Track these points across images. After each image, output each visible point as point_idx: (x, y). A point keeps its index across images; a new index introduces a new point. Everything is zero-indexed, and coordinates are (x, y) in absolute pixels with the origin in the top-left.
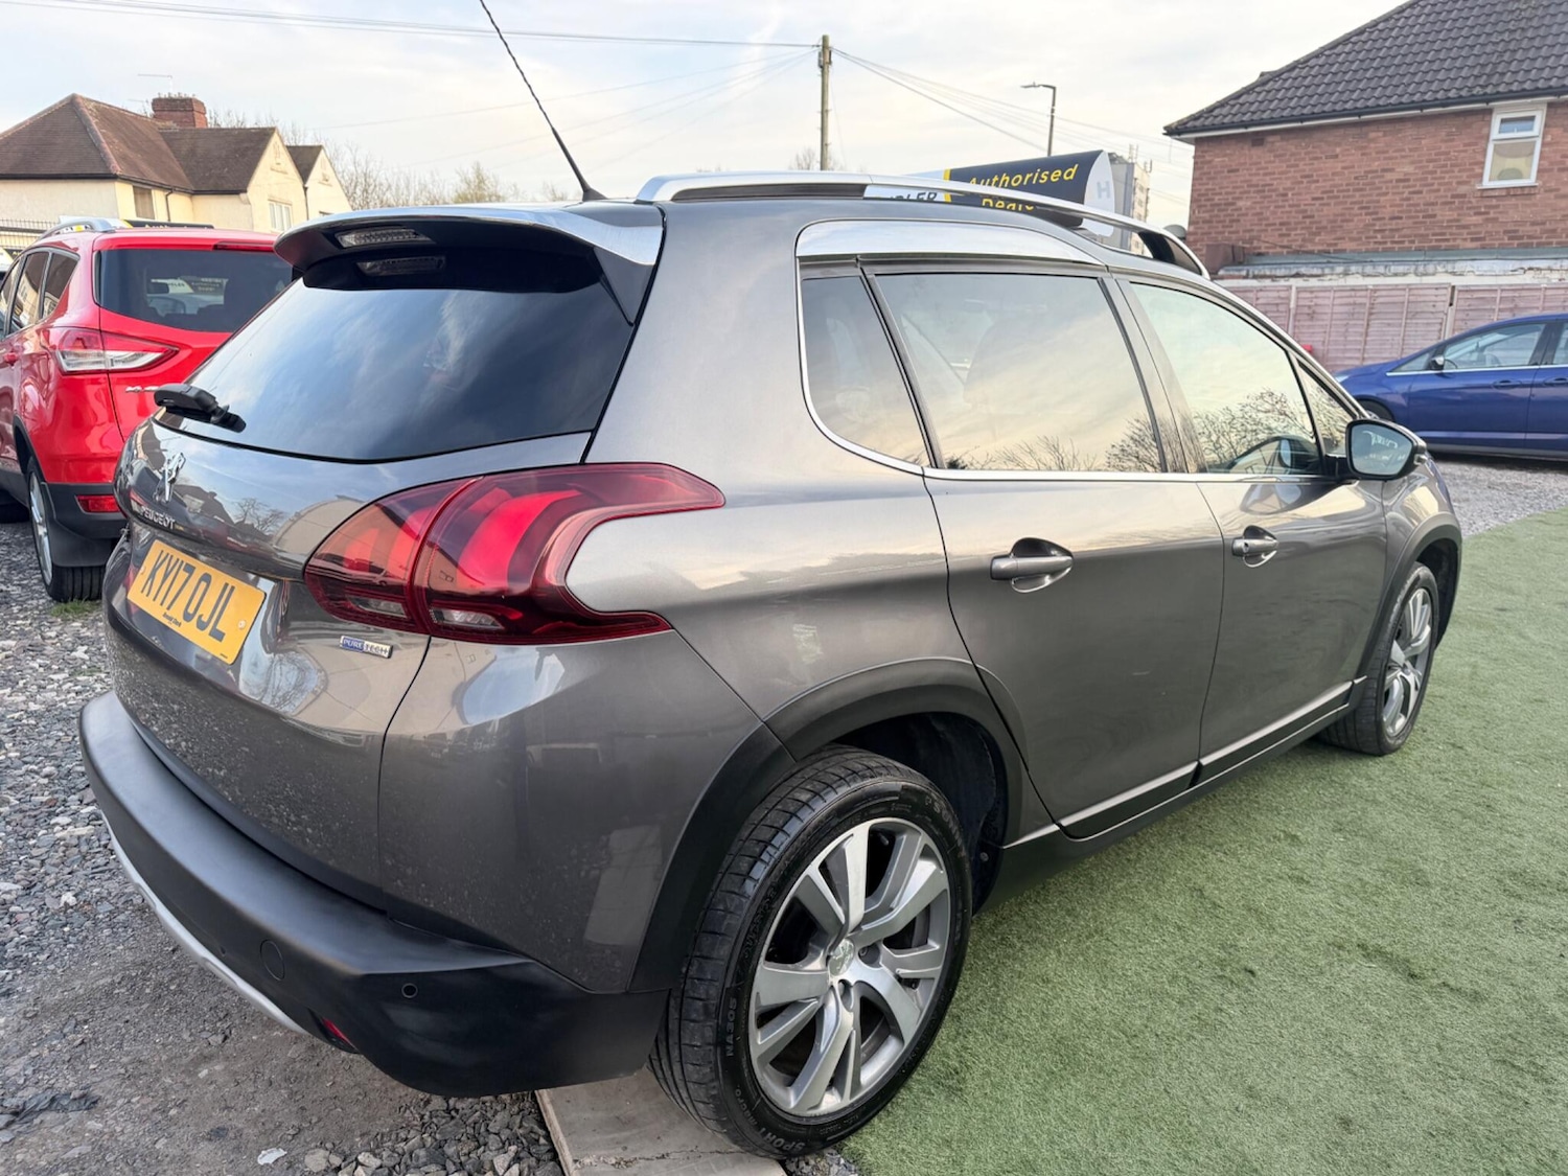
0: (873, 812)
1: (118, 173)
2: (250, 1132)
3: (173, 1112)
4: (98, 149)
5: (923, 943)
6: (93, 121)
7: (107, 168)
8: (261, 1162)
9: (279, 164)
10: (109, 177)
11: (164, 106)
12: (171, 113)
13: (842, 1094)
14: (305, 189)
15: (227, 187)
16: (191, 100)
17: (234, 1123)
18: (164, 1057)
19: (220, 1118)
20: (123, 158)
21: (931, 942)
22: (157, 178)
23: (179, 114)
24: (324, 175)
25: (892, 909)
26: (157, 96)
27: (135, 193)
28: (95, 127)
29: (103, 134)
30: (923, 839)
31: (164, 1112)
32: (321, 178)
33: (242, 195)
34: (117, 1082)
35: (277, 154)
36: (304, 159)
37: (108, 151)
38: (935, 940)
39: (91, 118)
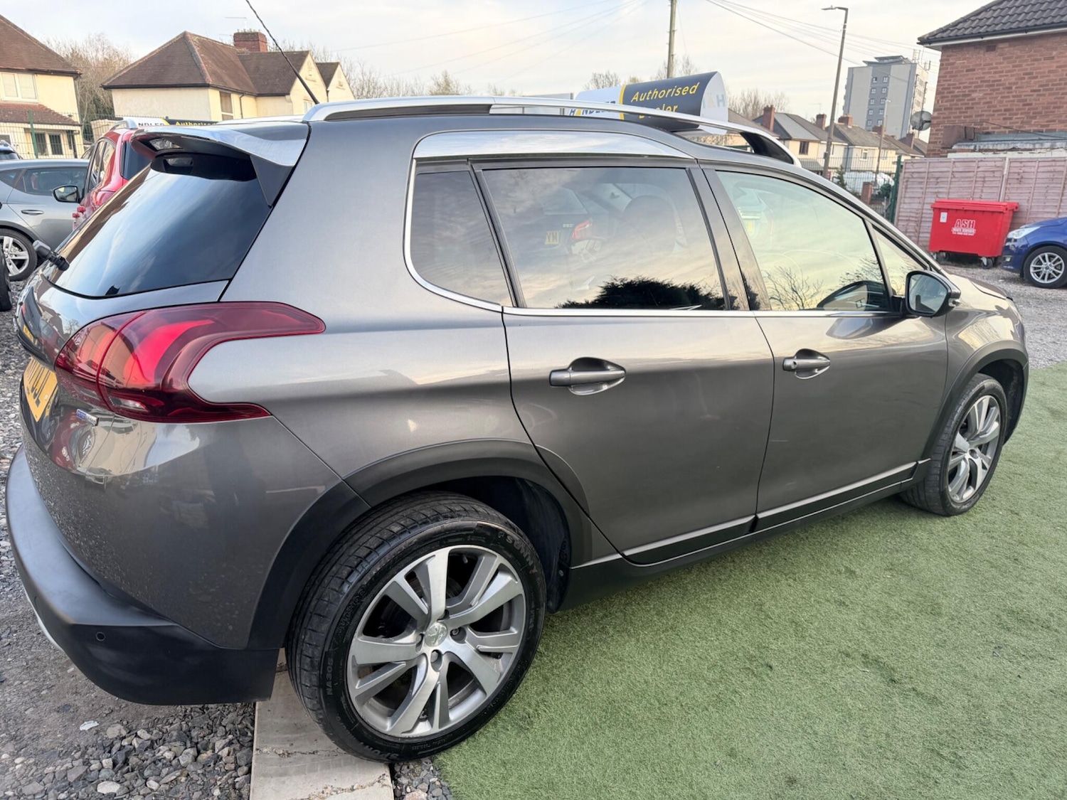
0: (450, 541)
1: (210, 83)
2: (83, 709)
3: (44, 692)
4: (199, 68)
5: (507, 629)
6: (196, 49)
7: (204, 79)
8: (81, 728)
9: (311, 75)
10: (205, 86)
11: (241, 38)
12: (246, 42)
13: (432, 725)
14: (327, 92)
15: (278, 91)
16: (257, 33)
17: (77, 702)
18: (52, 658)
19: (70, 698)
20: (213, 73)
21: (512, 629)
22: (234, 87)
23: (250, 43)
24: (340, 83)
25: (471, 606)
26: (237, 32)
27: (221, 96)
28: (197, 53)
29: (201, 57)
30: (499, 560)
31: (38, 691)
32: (338, 83)
33: (287, 97)
34: (19, 670)
35: (310, 69)
36: (327, 71)
37: (205, 68)
38: (515, 627)
39: (195, 47)
